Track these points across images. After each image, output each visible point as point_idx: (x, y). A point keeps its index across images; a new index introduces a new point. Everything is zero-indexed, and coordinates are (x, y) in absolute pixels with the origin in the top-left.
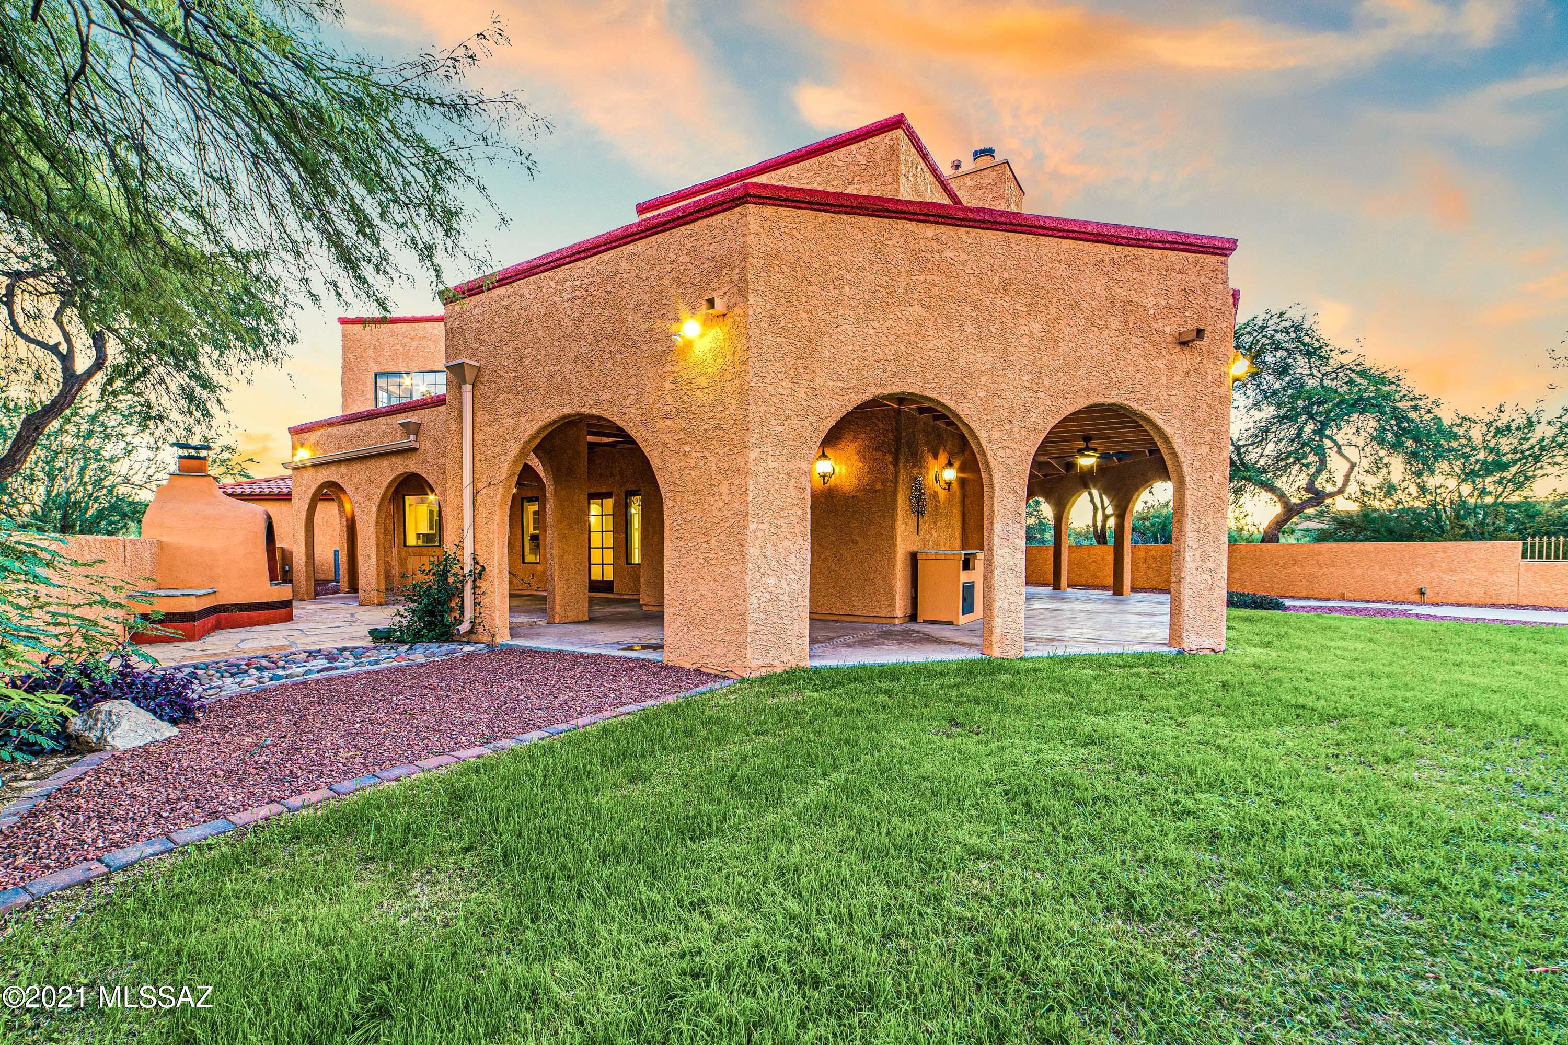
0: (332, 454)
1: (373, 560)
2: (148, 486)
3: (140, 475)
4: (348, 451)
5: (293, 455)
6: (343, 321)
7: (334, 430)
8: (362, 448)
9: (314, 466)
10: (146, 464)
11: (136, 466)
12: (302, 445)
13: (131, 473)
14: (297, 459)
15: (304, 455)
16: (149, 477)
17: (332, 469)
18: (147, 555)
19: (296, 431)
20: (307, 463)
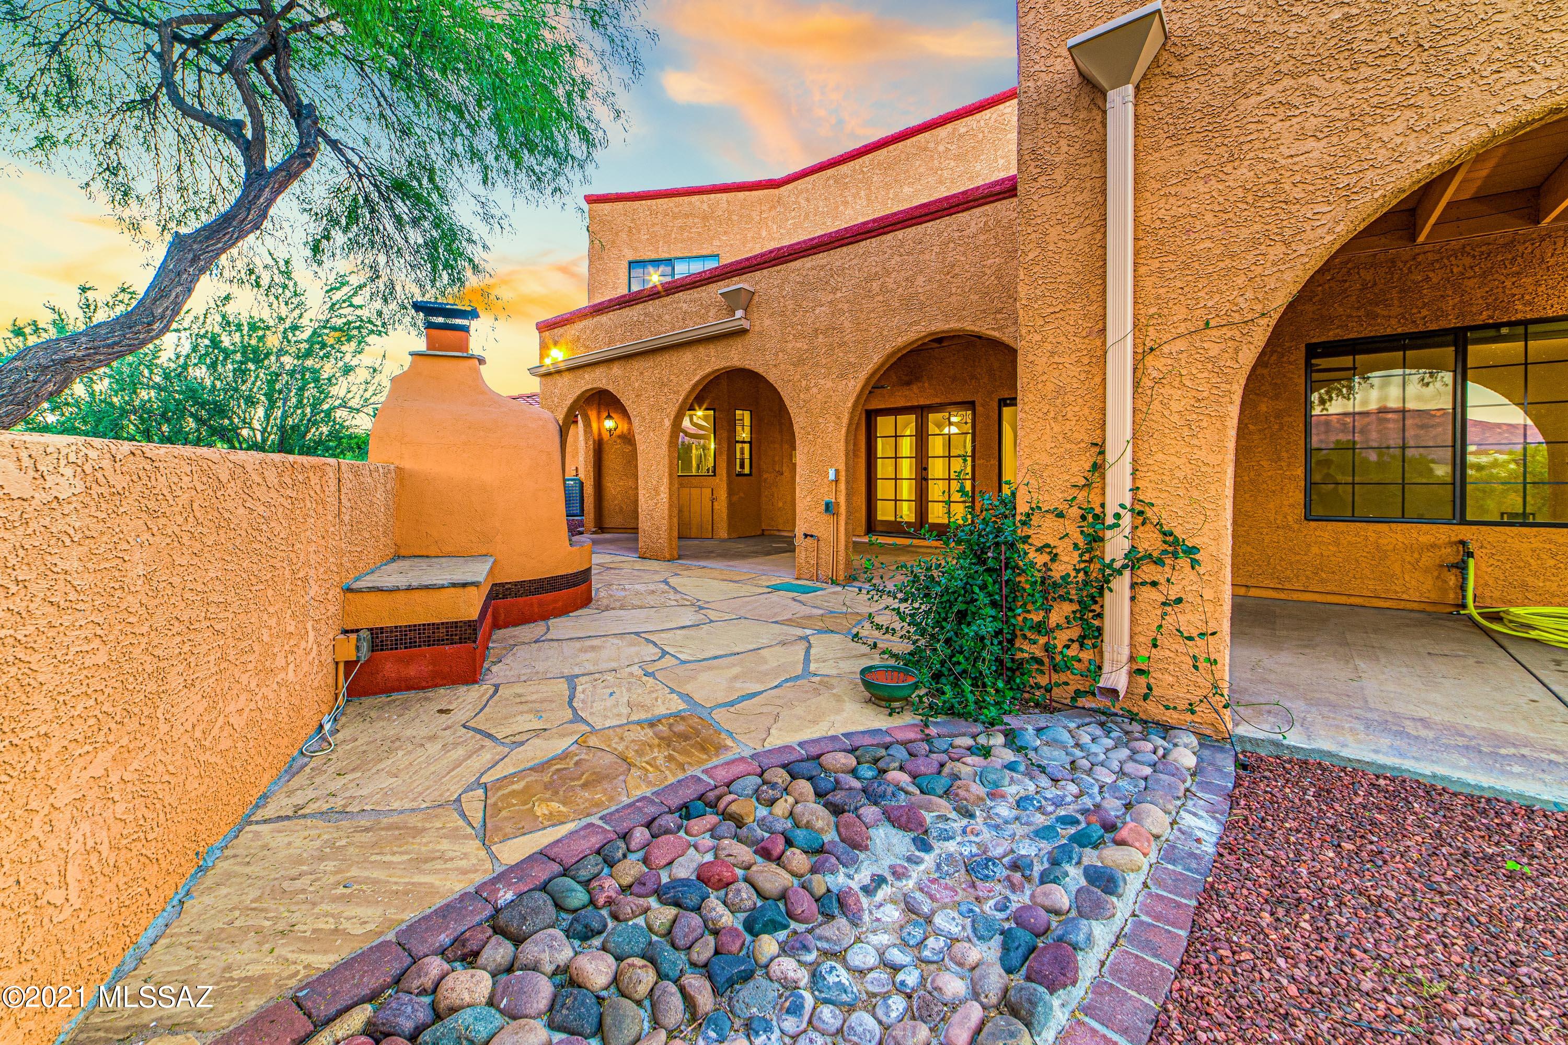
0: (601, 350)
1: (664, 496)
2: (365, 410)
3: (357, 400)
4: (621, 345)
5: (542, 357)
6: (590, 199)
7: (604, 319)
8: (647, 338)
9: (570, 369)
10: (363, 387)
11: (354, 389)
12: (556, 343)
13: (350, 396)
14: (548, 362)
15: (558, 355)
16: (366, 400)
17: (599, 372)
18: (380, 495)
19: (545, 327)
20: (562, 366)
